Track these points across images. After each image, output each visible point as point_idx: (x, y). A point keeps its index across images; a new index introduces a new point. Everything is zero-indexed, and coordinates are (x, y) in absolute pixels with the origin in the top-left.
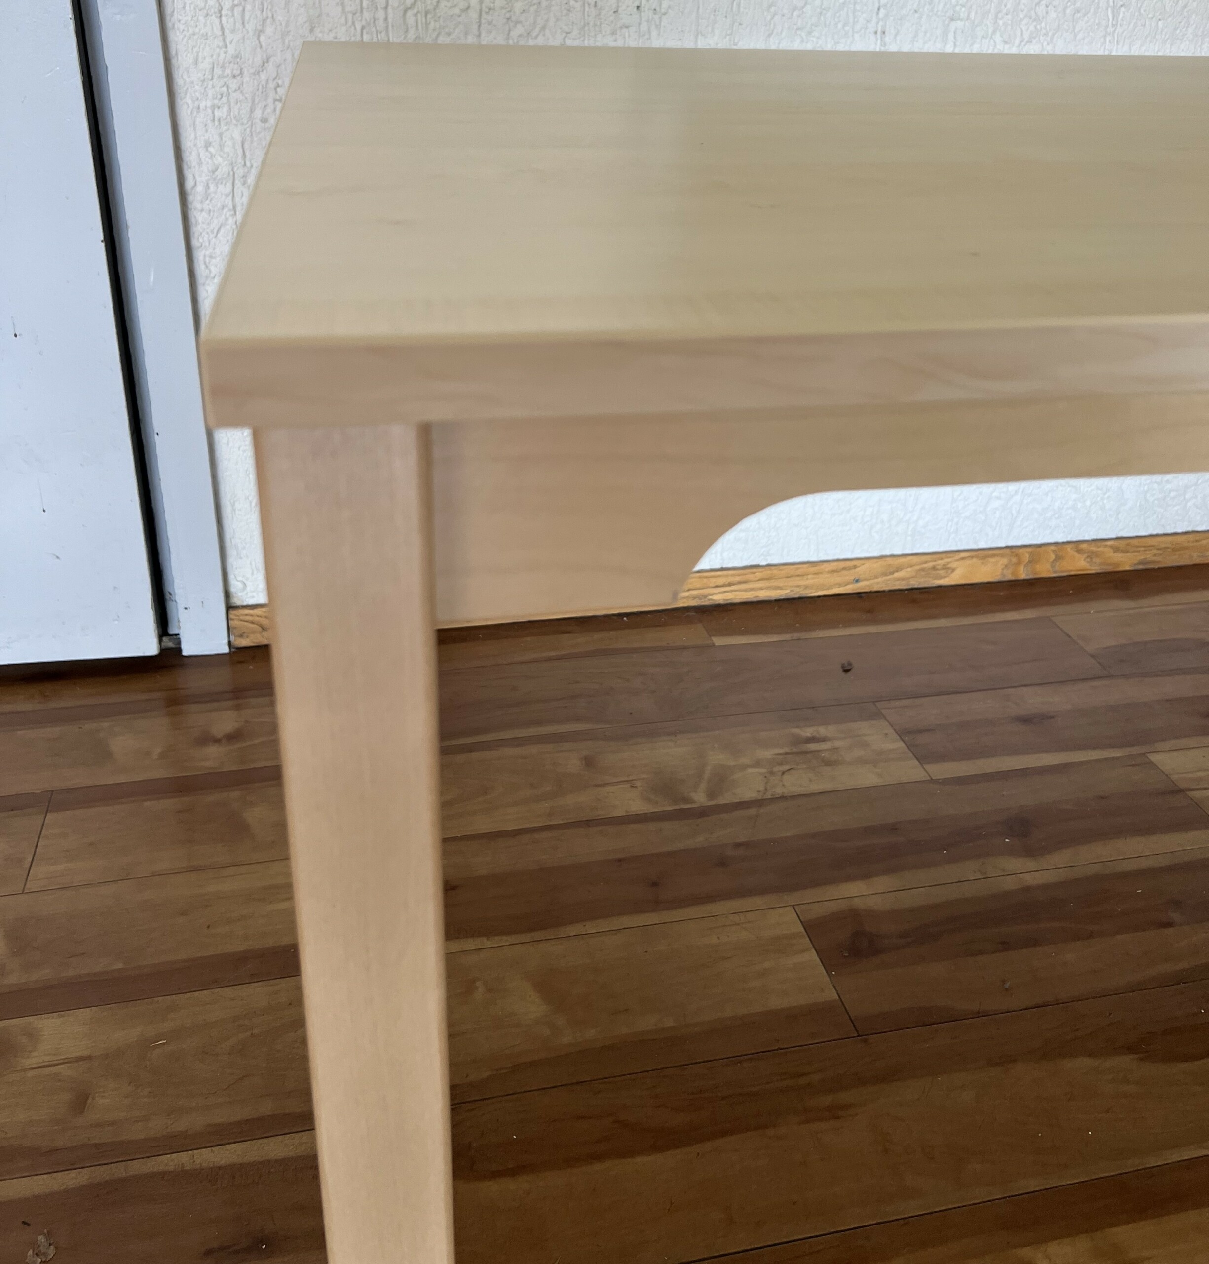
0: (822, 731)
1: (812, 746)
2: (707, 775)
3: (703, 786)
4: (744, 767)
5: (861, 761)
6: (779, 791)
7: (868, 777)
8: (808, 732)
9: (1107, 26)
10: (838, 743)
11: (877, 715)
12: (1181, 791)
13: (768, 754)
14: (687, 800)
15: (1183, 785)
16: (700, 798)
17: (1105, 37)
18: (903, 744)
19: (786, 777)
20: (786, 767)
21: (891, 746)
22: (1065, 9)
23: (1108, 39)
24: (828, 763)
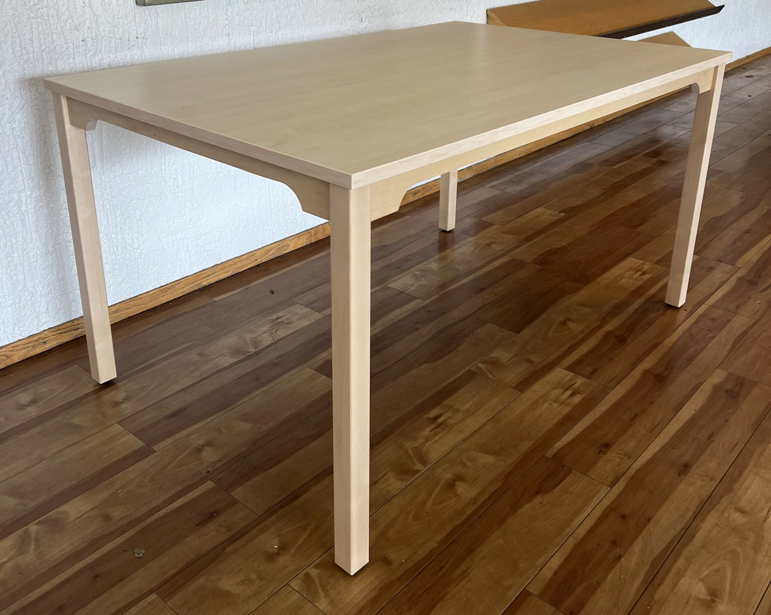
0: (279, 314)
1: (279, 320)
2: (249, 342)
3: (250, 346)
4: (260, 335)
5: (299, 319)
6: (278, 338)
7: (305, 323)
8: (274, 317)
9: (302, 22)
10: (287, 317)
11: (294, 303)
12: (403, 292)
13: (265, 328)
14: (249, 352)
15: (402, 290)
16: (253, 350)
17: (302, 26)
18: (309, 309)
19: (277, 333)
20: (275, 330)
21: (306, 311)
22: (287, 17)
23: (303, 26)
24: (288, 324)
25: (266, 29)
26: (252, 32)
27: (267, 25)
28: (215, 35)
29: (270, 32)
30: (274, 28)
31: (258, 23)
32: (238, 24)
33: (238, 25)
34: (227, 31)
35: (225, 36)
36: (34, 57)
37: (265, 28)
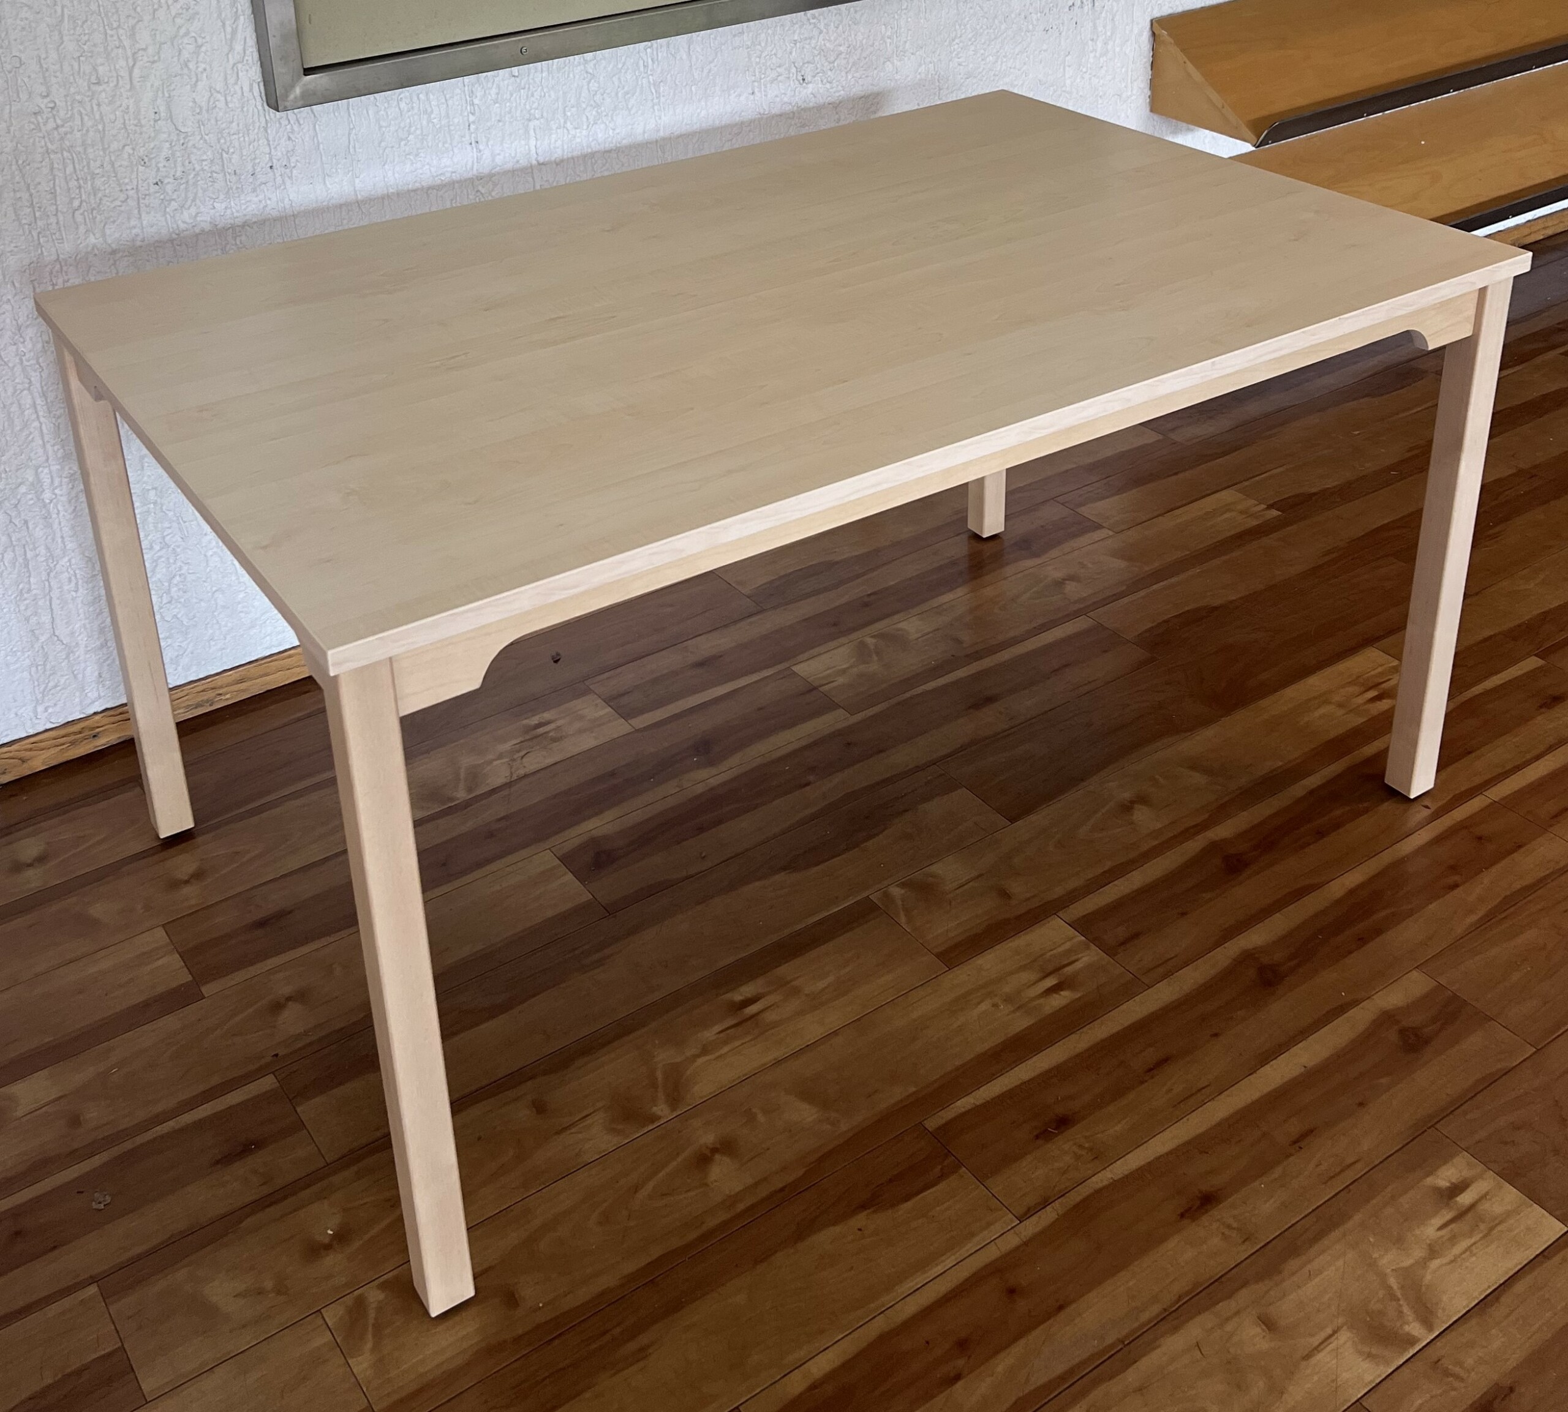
0: (547, 716)
1: (541, 730)
2: (462, 776)
3: (462, 785)
4: (490, 762)
5: (581, 731)
6: (522, 772)
7: (588, 742)
8: (535, 720)
9: (652, 100)
10: (559, 723)
11: (587, 691)
12: (815, 688)
13: (507, 746)
14: (454, 800)
15: (816, 684)
16: (461, 795)
17: (653, 107)
18: (610, 709)
19: (524, 760)
20: (523, 753)
21: (601, 713)
22: (617, 94)
23: (656, 107)
24: (555, 740)
25: (565, 122)
26: (532, 132)
27: (569, 114)
28: (446, 145)
29: (576, 128)
30: (585, 119)
31: (545, 114)
32: (498, 118)
33: (499, 121)
34: (473, 135)
35: (469, 147)
36: (57, 223)
37: (562, 121)
